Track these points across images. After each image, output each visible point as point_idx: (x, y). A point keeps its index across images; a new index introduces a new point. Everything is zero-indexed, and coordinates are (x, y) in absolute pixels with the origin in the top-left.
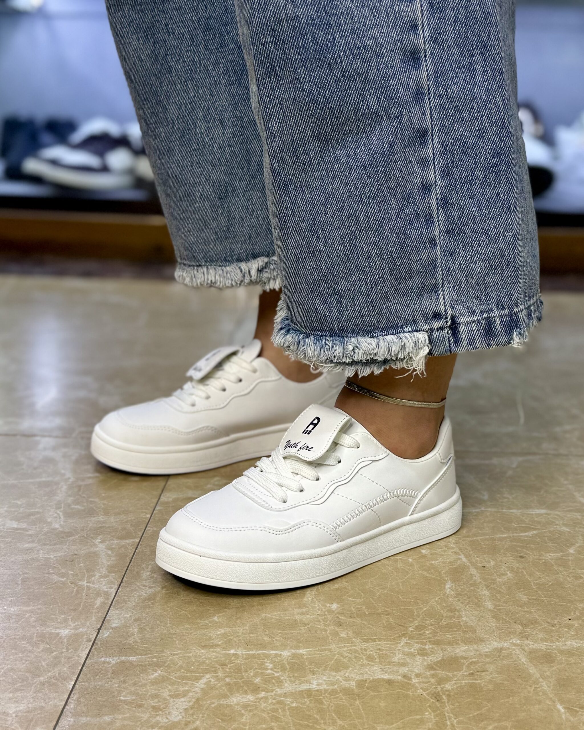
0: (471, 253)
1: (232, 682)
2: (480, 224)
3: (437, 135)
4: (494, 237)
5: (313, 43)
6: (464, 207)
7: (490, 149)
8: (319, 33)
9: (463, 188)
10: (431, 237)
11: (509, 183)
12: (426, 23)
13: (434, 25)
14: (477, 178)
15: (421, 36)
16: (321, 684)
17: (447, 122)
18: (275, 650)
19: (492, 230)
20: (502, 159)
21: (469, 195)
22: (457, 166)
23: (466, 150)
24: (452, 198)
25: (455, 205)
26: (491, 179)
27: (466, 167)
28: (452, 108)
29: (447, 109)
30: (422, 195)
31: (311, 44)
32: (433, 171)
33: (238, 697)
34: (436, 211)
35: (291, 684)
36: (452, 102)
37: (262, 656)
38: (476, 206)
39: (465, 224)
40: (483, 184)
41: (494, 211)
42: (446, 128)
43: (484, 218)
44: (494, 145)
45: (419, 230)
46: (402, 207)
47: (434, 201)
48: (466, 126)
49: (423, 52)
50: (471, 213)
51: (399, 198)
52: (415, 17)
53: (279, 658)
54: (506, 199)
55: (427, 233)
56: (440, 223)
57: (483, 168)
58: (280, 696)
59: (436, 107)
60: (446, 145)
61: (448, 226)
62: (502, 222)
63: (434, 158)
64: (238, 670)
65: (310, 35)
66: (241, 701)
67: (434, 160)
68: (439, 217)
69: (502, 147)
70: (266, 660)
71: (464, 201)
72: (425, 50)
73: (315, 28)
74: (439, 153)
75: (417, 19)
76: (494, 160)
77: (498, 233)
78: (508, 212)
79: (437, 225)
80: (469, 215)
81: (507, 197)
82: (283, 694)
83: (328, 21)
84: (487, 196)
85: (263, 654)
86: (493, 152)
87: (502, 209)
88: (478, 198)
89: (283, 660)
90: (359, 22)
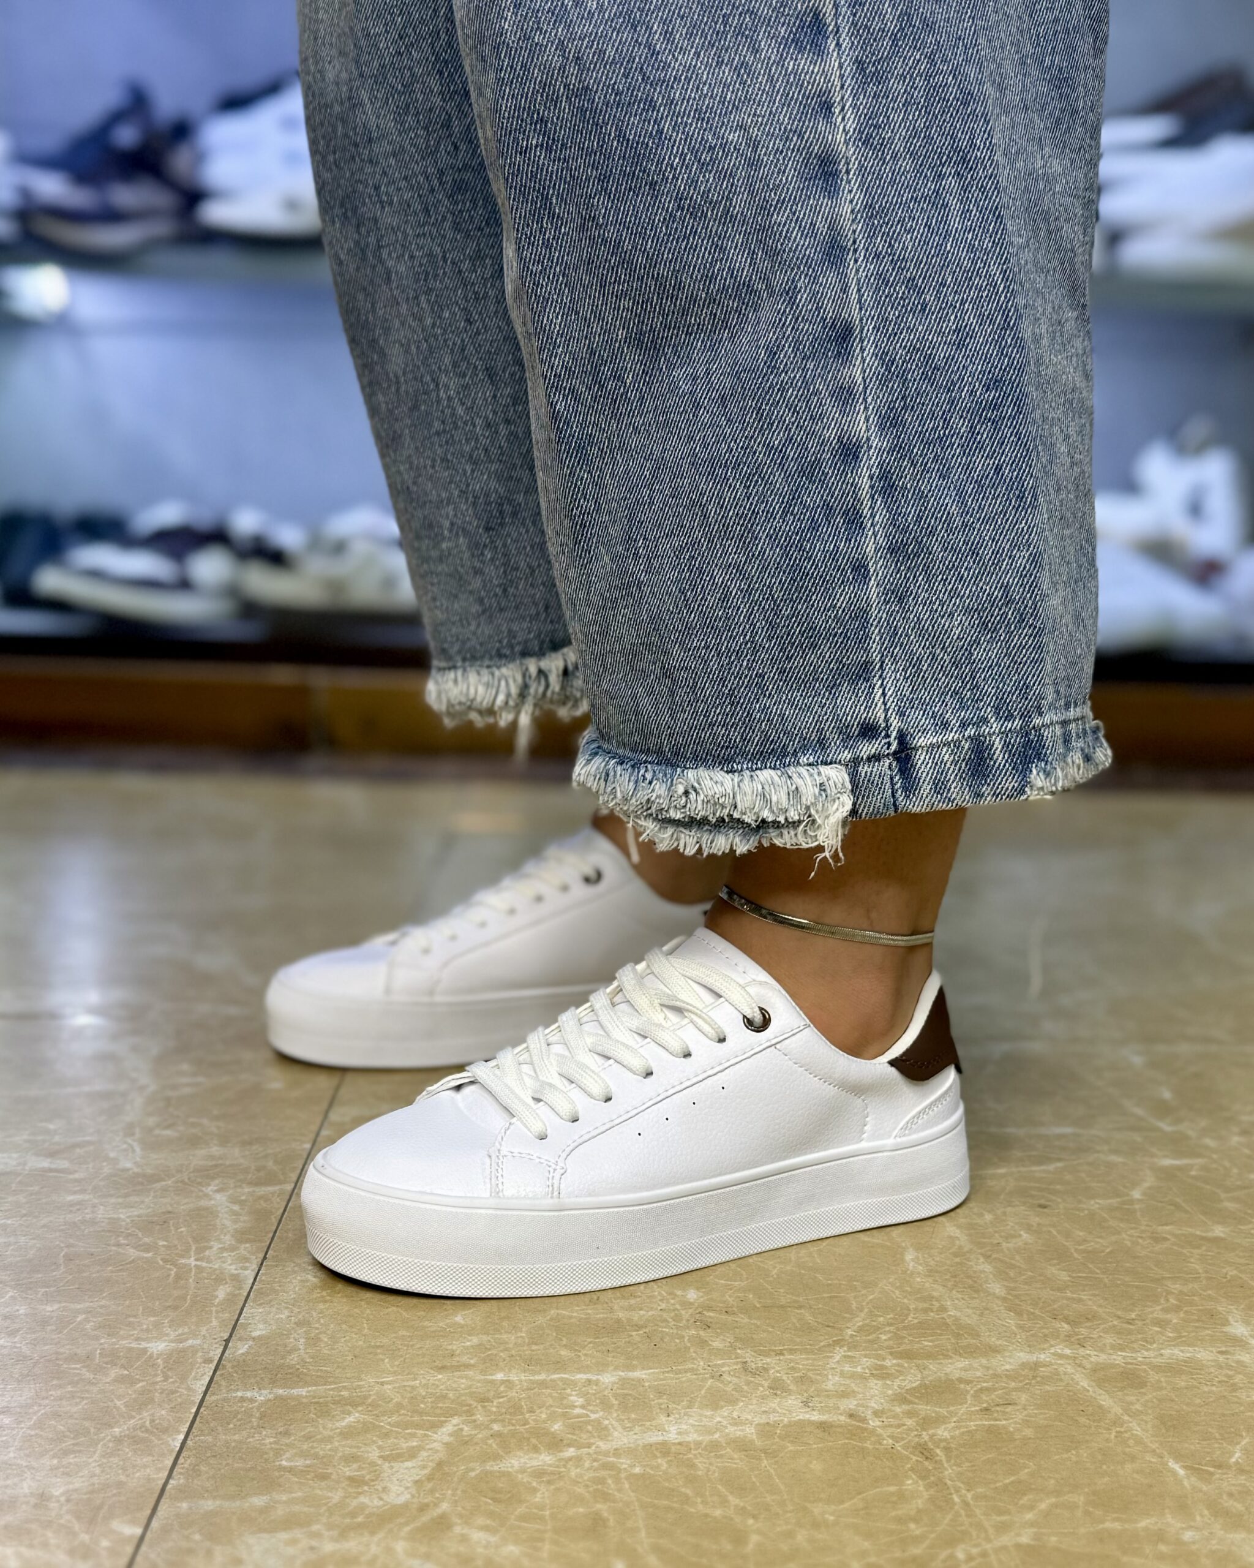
0: (941, 595)
1: (505, 1432)
2: (961, 533)
3: (872, 338)
4: (989, 560)
5: (619, 140)
6: (927, 496)
7: (980, 372)
8: (629, 120)
9: (926, 454)
10: (858, 559)
11: (1021, 445)
12: (850, 102)
13: (865, 107)
14: (954, 433)
15: (839, 128)
16: (687, 1433)
17: (892, 313)
18: (585, 1373)
19: (987, 544)
20: (1005, 393)
21: (938, 470)
22: (913, 406)
23: (932, 373)
24: (902, 476)
25: (909, 492)
26: (985, 436)
27: (931, 409)
28: (903, 282)
29: (892, 284)
30: (840, 468)
31: (615, 143)
32: (863, 416)
33: (520, 1457)
34: (869, 503)
35: (625, 1433)
36: (903, 270)
37: (560, 1384)
38: (954, 494)
39: (931, 532)
40: (968, 446)
41: (990, 504)
42: (890, 324)
43: (969, 520)
44: (988, 363)
45: (831, 542)
46: (796, 491)
47: (865, 480)
48: (930, 321)
49: (843, 161)
50: (943, 508)
51: (791, 471)
52: (827, 86)
53: (595, 1388)
54: (1016, 478)
55: (848, 548)
56: (876, 529)
57: (968, 412)
58: (606, 1454)
59: (869, 280)
60: (889, 360)
61: (894, 536)
62: (1007, 526)
63: (865, 388)
64: (515, 1409)
65: (612, 127)
66: (528, 1465)
67: (866, 392)
68: (875, 517)
69: (1005, 369)
70: (569, 1391)
71: (928, 482)
72: (847, 158)
73: (622, 110)
74: (874, 379)
75: (832, 91)
76: (989, 396)
77: (998, 551)
78: (1019, 505)
79: (870, 533)
80: (939, 512)
81: (1018, 474)
82: (612, 1452)
83: (648, 95)
84: (975, 471)
85: (562, 1379)
86: (987, 379)
87: (1007, 500)
88: (956, 477)
89: (604, 1391)
90: (712, 96)
